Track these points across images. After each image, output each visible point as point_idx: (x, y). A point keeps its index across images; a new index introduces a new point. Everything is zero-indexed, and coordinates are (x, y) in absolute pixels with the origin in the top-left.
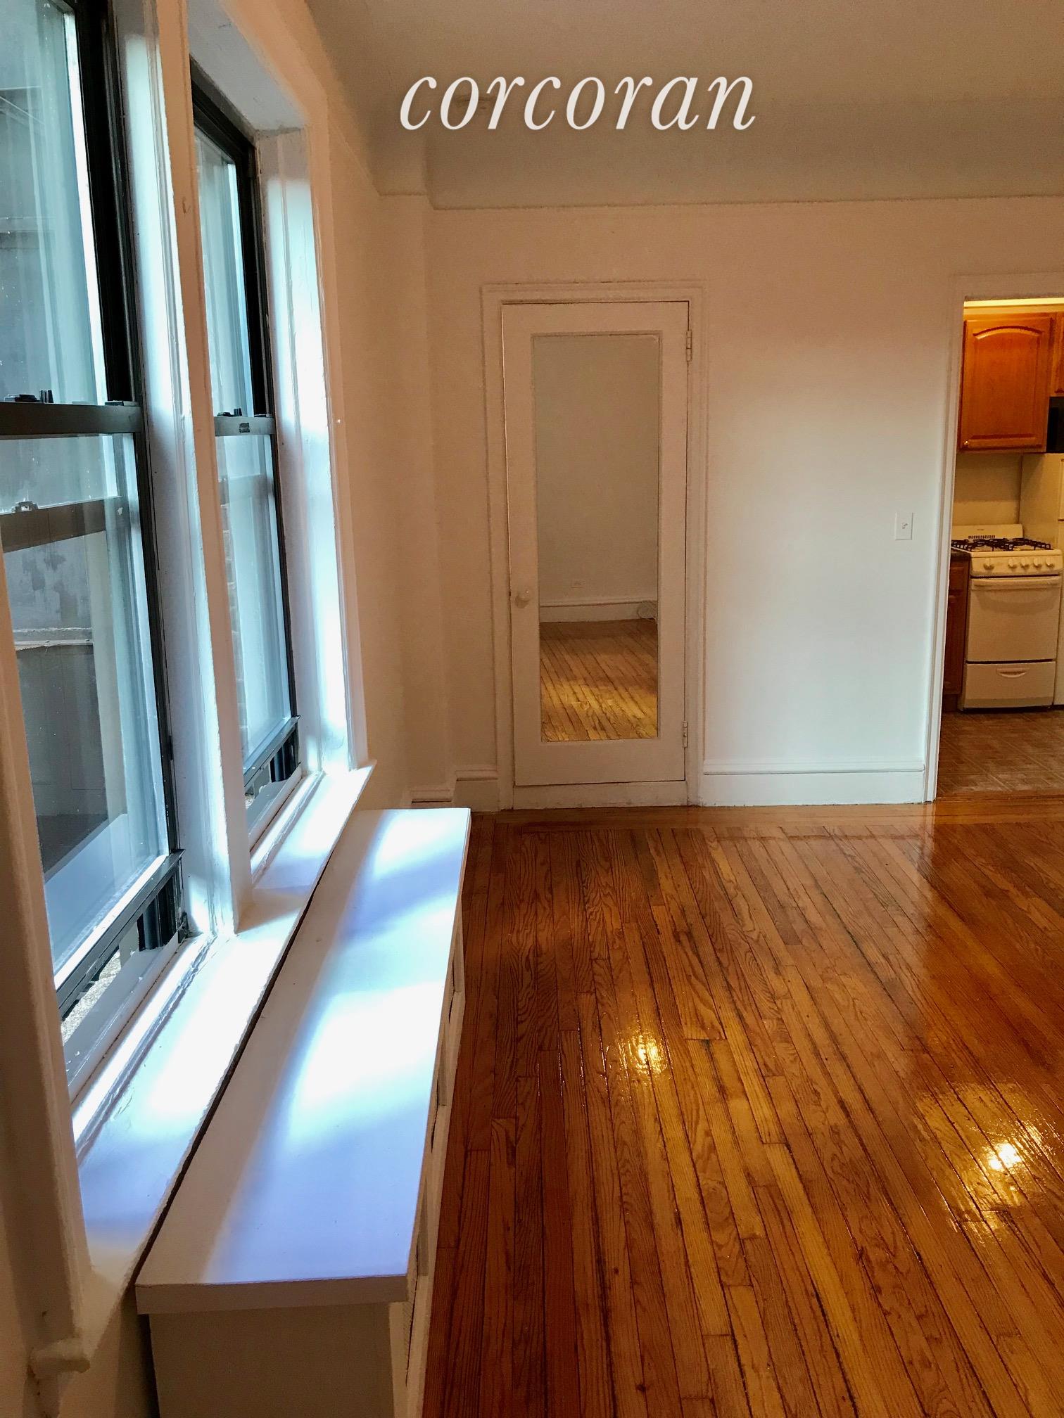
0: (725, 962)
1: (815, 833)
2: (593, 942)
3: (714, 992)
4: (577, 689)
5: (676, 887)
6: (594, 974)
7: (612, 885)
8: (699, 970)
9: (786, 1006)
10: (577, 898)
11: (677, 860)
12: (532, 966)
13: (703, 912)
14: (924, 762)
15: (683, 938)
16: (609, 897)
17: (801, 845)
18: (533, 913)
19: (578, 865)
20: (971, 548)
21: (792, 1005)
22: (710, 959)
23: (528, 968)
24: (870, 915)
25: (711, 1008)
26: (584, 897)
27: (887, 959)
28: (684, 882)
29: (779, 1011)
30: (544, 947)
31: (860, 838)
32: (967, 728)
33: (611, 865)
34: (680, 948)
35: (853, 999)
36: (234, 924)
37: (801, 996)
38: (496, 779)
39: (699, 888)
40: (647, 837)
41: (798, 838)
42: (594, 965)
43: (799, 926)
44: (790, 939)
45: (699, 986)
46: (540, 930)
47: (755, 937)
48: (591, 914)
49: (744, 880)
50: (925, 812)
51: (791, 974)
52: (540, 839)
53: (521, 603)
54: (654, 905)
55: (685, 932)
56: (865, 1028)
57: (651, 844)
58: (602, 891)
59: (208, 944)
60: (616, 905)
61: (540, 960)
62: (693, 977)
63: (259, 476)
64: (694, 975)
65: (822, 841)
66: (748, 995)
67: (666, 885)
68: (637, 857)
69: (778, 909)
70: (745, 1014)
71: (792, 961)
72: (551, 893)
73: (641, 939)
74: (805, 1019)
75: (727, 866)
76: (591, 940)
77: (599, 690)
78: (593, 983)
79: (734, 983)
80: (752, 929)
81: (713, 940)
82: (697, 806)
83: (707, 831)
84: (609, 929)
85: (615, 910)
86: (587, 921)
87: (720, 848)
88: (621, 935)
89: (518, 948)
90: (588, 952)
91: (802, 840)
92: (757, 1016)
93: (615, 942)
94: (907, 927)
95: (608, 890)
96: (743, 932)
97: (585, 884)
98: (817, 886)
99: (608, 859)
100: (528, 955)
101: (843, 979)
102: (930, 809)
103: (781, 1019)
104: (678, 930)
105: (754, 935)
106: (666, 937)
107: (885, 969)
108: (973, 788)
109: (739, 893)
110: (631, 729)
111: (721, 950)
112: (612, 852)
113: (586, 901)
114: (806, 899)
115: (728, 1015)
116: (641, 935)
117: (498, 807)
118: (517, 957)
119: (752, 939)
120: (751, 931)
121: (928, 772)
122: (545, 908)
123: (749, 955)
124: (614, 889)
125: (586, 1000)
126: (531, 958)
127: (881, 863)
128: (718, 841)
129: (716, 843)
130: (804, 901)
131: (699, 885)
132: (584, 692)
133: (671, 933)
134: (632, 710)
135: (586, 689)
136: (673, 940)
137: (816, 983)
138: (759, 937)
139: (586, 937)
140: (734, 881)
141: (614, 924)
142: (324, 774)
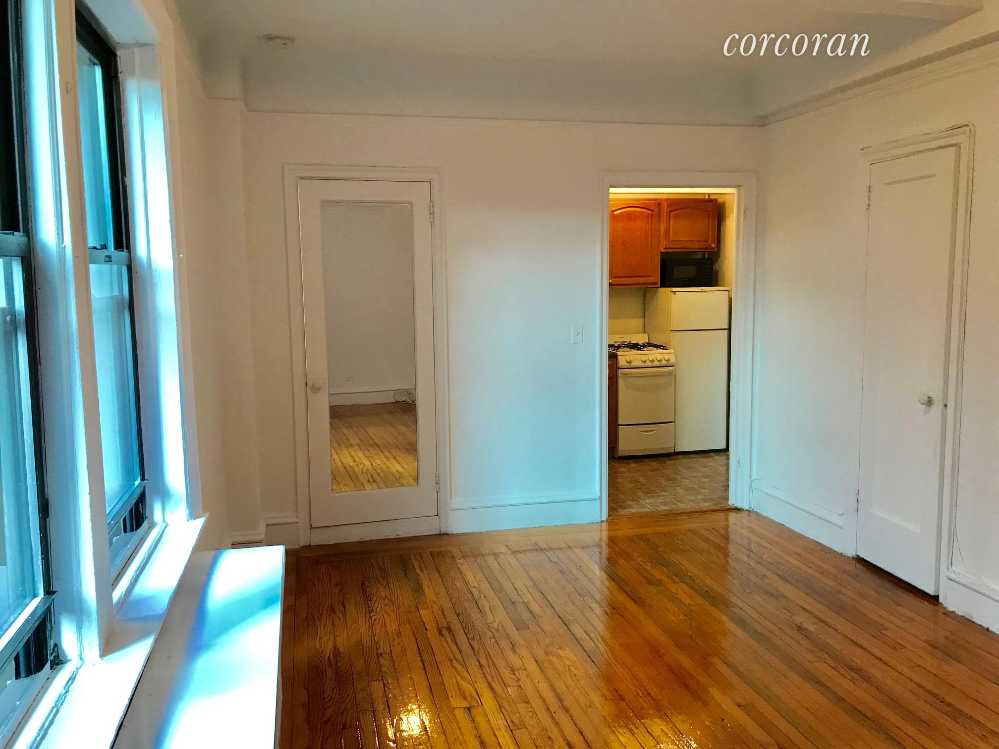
0: (476, 646)
1: (531, 548)
2: (378, 641)
3: (470, 671)
4: (353, 453)
5: (436, 594)
6: (380, 666)
7: (389, 597)
8: (458, 655)
9: (522, 675)
10: (364, 609)
11: (436, 575)
12: (333, 664)
13: (458, 612)
14: (598, 494)
15: (445, 632)
16: (388, 607)
17: (521, 556)
18: (331, 623)
19: (363, 584)
20: (617, 349)
21: (527, 675)
22: (465, 646)
23: (330, 665)
24: (574, 603)
25: (469, 683)
26: (369, 607)
27: (589, 635)
28: (442, 591)
29: (518, 680)
30: (342, 650)
31: (561, 549)
32: (622, 469)
33: (387, 582)
34: (443, 639)
35: (569, 666)
36: (100, 650)
37: (532, 666)
38: (297, 523)
39: (453, 594)
40: (412, 559)
41: (519, 552)
42: (380, 658)
43: (526, 616)
44: (520, 626)
45: (459, 667)
46: (337, 636)
47: (496, 627)
48: (375, 620)
49: (485, 585)
50: (601, 528)
51: (523, 651)
52: (332, 567)
53: (316, 390)
54: (421, 609)
55: (446, 628)
56: (579, 686)
57: (416, 565)
58: (382, 602)
59: (77, 669)
60: (393, 611)
61: (339, 658)
62: (454, 661)
63: (117, 295)
64: (454, 659)
65: (535, 553)
66: (495, 671)
67: (429, 593)
68: (406, 575)
69: (510, 605)
70: (493, 685)
71: (523, 643)
72: (344, 606)
73: (414, 635)
74: (537, 684)
75: (471, 575)
76: (376, 641)
77: (371, 454)
78: (380, 672)
79: (484, 662)
80: (493, 621)
81: (467, 632)
82: (447, 534)
83: (455, 550)
84: (389, 630)
85: (393, 616)
86: (372, 626)
87: (466, 564)
88: (399, 634)
89: (321, 651)
90: (375, 649)
91: (522, 553)
92: (503, 686)
93: (395, 640)
94: (599, 612)
95: (386, 601)
96: (487, 624)
97: (369, 598)
98: (535, 585)
99: (385, 578)
100: (330, 655)
101: (561, 652)
102: (605, 525)
103: (520, 686)
104: (440, 627)
105: (495, 625)
106: (432, 634)
107: (588, 643)
108: (631, 510)
109: (482, 595)
110: (396, 481)
111: (473, 639)
112: (388, 573)
113: (370, 610)
114: (529, 596)
115: (482, 686)
116: (414, 633)
117: (299, 545)
118: (320, 658)
119: (494, 628)
120: (492, 622)
121: (601, 500)
122: (339, 619)
123: (493, 640)
124: (391, 601)
125: (377, 686)
126: (331, 657)
127: (576, 566)
128: (464, 558)
129: (463, 560)
130: (527, 598)
131: (453, 591)
132: (360, 455)
133: (436, 630)
134: (395, 467)
135: (360, 454)
136: (437, 634)
137: (541, 656)
138: (498, 626)
139: (373, 638)
140: (478, 587)
141: (392, 626)
142: (167, 525)
